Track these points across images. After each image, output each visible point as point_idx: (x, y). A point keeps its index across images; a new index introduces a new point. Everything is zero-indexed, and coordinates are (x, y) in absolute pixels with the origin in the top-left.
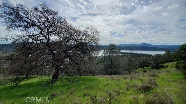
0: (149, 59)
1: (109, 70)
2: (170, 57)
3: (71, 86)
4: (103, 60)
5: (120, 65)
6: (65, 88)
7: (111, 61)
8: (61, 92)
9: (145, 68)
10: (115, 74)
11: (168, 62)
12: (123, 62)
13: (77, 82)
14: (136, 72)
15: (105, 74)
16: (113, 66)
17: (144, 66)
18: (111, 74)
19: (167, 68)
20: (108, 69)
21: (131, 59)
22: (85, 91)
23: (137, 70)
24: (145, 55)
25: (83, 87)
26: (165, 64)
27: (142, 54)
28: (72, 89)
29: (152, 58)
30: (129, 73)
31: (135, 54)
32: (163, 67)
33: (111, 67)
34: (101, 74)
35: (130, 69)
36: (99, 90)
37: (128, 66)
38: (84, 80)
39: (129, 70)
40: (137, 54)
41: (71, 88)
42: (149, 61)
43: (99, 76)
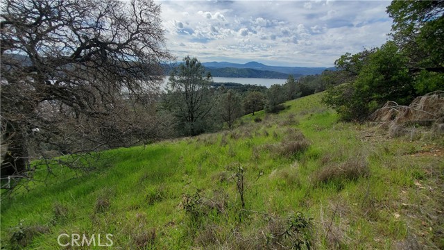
0: (262, 94)
1: (188, 126)
2: (294, 91)
3: (89, 183)
4: (169, 101)
5: (212, 113)
6: (71, 193)
7: (192, 102)
8: (57, 214)
9: (255, 113)
10: (202, 132)
11: (290, 100)
12: (218, 103)
13: (105, 166)
14: (242, 124)
15: (180, 136)
16: (195, 115)
17: (254, 111)
18: (194, 133)
19: (288, 111)
20: (185, 122)
21: (232, 96)
22: (151, 189)
23: (244, 118)
24: (254, 87)
25: (135, 177)
26: (287, 104)
27: (249, 86)
28: (101, 192)
29: (268, 92)
30: (230, 126)
31: (237, 85)
32: (283, 109)
33: (192, 118)
34: (171, 136)
35: (231, 117)
36: (186, 175)
37: (226, 112)
38: (127, 157)
39: (230, 120)
40: (240, 85)
41: (93, 189)
42: (263, 100)
43: (167, 141)
